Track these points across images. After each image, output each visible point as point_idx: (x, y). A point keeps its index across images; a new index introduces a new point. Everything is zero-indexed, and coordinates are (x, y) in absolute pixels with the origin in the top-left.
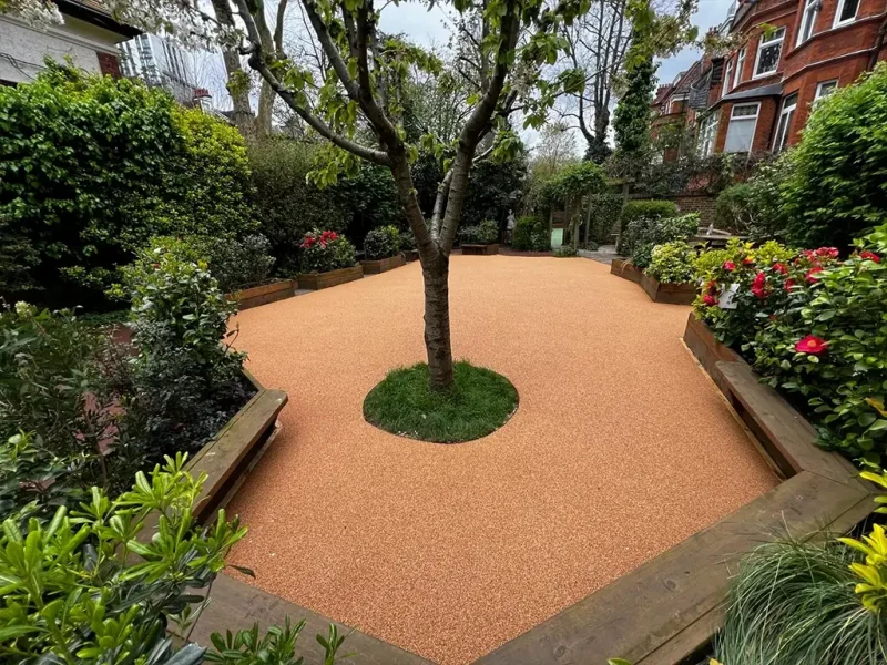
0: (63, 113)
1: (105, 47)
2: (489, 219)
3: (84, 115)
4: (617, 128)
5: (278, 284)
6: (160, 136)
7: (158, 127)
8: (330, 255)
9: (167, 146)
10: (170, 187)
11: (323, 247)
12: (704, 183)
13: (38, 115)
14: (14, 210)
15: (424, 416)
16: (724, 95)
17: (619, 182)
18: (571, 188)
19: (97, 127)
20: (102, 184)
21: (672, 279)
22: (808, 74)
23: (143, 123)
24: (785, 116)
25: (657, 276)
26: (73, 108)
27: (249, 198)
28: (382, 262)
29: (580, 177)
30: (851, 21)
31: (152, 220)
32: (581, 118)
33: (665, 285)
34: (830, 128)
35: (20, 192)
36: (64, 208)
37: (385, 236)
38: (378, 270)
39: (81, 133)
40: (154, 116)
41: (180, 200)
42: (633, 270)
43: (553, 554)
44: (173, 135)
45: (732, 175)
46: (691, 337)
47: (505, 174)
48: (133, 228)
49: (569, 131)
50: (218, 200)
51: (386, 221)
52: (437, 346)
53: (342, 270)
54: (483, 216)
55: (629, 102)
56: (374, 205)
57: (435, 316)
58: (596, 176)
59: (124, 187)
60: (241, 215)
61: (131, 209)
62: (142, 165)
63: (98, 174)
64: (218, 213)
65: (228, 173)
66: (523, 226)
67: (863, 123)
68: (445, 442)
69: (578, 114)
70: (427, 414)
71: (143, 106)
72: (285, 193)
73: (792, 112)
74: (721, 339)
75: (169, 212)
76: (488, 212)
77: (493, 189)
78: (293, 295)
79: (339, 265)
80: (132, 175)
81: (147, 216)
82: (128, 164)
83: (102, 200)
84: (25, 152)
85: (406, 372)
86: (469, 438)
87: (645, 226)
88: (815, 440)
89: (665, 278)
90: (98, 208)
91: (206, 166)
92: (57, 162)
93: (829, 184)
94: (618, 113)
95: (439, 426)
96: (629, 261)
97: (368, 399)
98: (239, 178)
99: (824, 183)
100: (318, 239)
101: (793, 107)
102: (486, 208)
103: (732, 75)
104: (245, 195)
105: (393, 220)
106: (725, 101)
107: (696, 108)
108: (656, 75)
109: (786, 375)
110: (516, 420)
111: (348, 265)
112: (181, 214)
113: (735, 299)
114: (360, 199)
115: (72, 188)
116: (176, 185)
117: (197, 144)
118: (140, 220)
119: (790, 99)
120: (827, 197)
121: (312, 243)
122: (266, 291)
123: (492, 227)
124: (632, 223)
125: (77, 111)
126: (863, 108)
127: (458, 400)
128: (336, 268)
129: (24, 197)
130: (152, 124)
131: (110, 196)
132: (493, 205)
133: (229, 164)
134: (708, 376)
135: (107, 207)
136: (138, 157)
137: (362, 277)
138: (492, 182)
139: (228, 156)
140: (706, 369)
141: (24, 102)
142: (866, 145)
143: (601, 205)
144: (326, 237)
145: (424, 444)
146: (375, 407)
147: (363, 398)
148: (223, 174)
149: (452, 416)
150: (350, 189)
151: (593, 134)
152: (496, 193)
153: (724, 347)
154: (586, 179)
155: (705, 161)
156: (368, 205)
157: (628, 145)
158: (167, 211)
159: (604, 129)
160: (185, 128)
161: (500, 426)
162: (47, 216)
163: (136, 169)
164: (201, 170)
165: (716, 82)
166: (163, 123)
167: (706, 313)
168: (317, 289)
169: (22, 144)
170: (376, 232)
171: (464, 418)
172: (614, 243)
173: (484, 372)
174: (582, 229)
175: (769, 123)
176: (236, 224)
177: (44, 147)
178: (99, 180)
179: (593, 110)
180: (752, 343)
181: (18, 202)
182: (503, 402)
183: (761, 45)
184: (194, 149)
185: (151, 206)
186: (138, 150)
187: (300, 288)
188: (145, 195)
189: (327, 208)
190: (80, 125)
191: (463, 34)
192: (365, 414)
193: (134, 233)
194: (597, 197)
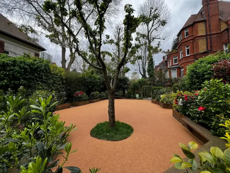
0: (24, 63)
1: (37, 52)
2: (121, 91)
3: (29, 63)
4: (148, 72)
5: (67, 104)
6: (45, 69)
7: (46, 67)
8: (81, 98)
9: (46, 71)
10: (44, 80)
11: (80, 95)
12: (169, 83)
13: (18, 63)
14: (3, 83)
15: (108, 134)
16: (169, 67)
17: (150, 83)
18: (140, 84)
19: (31, 66)
20: (28, 78)
21: (167, 102)
22: (184, 64)
23: (42, 66)
24: (182, 71)
25: (163, 102)
26: (27, 62)
27: (63, 83)
28: (94, 100)
29: (141, 81)
30: (189, 55)
31: (37, 87)
32: (140, 71)
33: (165, 104)
34: (191, 70)
35: (6, 79)
36: (16, 83)
37: (95, 94)
38: (93, 102)
39: (27, 67)
40: (45, 65)
41: (46, 83)
42: (157, 101)
43: (150, 170)
44: (48, 69)
45: (174, 82)
46: (174, 115)
47: (124, 81)
48: (32, 89)
49: (137, 74)
50: (55, 83)
51: (96, 90)
52: (111, 114)
53: (84, 102)
54: (119, 90)
55: (150, 67)
56: (93, 87)
57: (111, 106)
58: (145, 81)
59: (33, 79)
60: (60, 87)
61: (33, 84)
62: (39, 74)
63: (28, 76)
64: (55, 86)
65: (59, 78)
66: (129, 92)
67: (197, 69)
68: (114, 141)
69: (139, 70)
70: (108, 133)
71: (43, 62)
72: (72, 83)
73: (183, 70)
74: (181, 113)
75: (42, 86)
76: (121, 89)
77: (121, 84)
78: (70, 108)
79: (83, 100)
80: (36, 77)
81: (37, 86)
82: (35, 74)
83: (26, 82)
84: (12, 70)
85: (102, 124)
86: (121, 140)
87: (158, 91)
88: (211, 133)
89: (165, 102)
90: (25, 84)
91: (54, 76)
92: (19, 73)
93: (195, 81)
94: (148, 69)
95: (112, 136)
96: (155, 100)
97: (92, 131)
98: (62, 79)
99: (193, 80)
100: (79, 93)
101: (183, 69)
102: (120, 88)
103: (169, 63)
104: (62, 83)
105: (97, 90)
106: (169, 68)
107: (164, 69)
108: (154, 63)
109: (199, 118)
110: (133, 135)
111: (86, 100)
112: (45, 86)
113: (182, 103)
114: (90, 85)
115: (20, 78)
116: (46, 79)
117: (53, 71)
118: (34, 87)
119: (182, 68)
120: (195, 84)
121: (77, 94)
122: (63, 106)
123: (121, 93)
124: (155, 91)
125: (28, 62)
126: (196, 67)
127: (117, 130)
128: (82, 101)
129: (7, 80)
130: (44, 66)
131: (29, 81)
132: (122, 88)
133: (60, 76)
134: (181, 124)
135: (27, 83)
136: (39, 73)
137: (89, 104)
138: (121, 83)
139: (60, 74)
140: (180, 122)
141: (16, 60)
142: (199, 73)
143: (147, 88)
144: (81, 93)
145: (109, 142)
146: (94, 132)
147: (90, 130)
148: (58, 78)
149: (116, 134)
150: (88, 83)
151: (143, 74)
152: (122, 85)
153: (183, 115)
154: (142, 82)
155: (168, 79)
156: (92, 87)
157: (151, 76)
158: (42, 85)
159: (145, 73)
160: (52, 68)
161: (129, 136)
162: (11, 85)
163: (37, 75)
164: (53, 76)
165: (167, 65)
166: (47, 66)
167: (176, 108)
168: (77, 106)
169: (12, 68)
170: (93, 93)
171: (119, 134)
172: (151, 97)
173: (123, 123)
174: (143, 94)
175: (179, 72)
176: (58, 89)
177: (17, 69)
178: (27, 77)
179: (142, 69)
180: (189, 112)
181: (5, 81)
182: (129, 130)
183: (174, 59)
184: (52, 72)
185: (38, 84)
186: (39, 71)
187: (72, 106)
188: (37, 81)
189: (82, 87)
190: (27, 65)
191: (114, 54)
192: (91, 135)
193: (31, 90)
194: (145, 86)
